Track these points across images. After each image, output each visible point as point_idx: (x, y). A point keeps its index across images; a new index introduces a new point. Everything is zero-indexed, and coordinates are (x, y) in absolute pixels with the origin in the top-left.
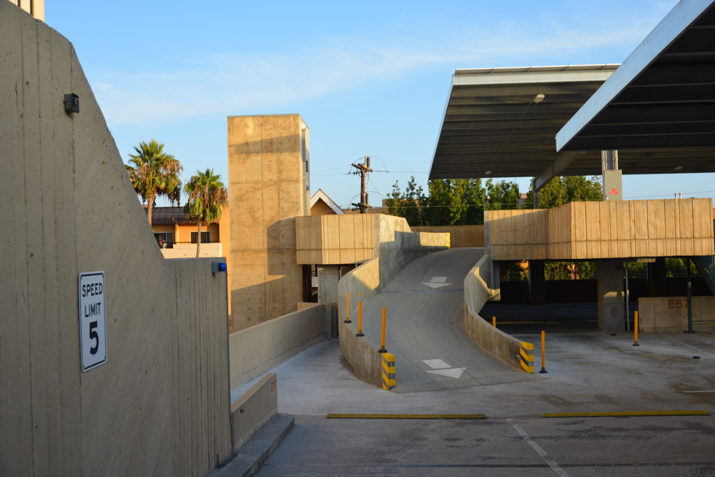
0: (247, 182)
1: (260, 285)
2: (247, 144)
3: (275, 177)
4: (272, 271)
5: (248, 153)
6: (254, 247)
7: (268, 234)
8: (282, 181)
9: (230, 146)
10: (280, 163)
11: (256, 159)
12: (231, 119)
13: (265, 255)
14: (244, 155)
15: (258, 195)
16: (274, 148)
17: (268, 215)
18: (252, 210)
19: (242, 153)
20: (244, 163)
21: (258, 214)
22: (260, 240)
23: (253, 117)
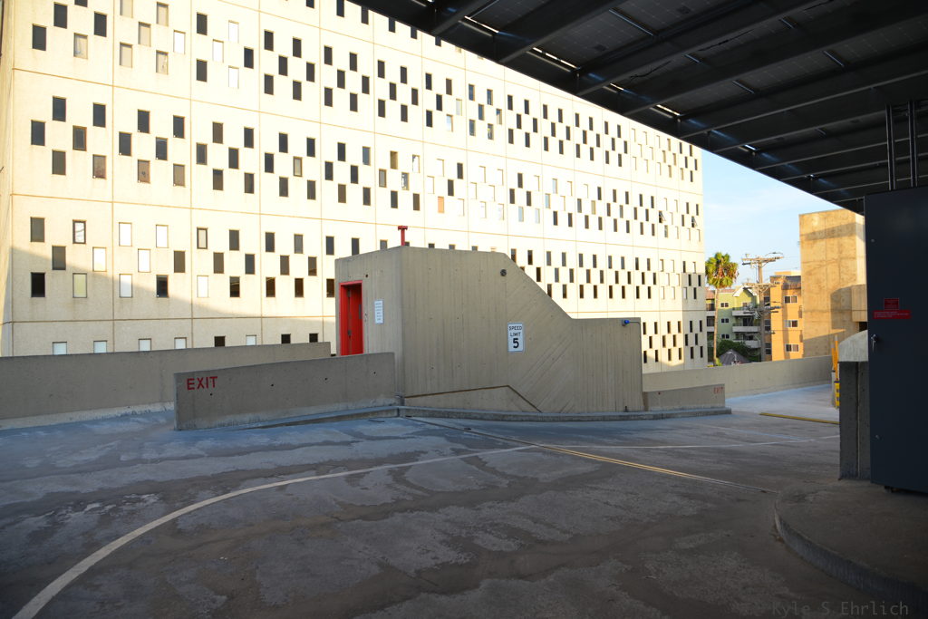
0: (814, 261)
1: (825, 336)
2: (814, 233)
3: (835, 256)
4: (834, 326)
5: (815, 239)
6: (820, 308)
7: (832, 299)
8: (841, 259)
9: (801, 235)
10: (840, 246)
11: (821, 244)
12: (802, 216)
13: (828, 315)
14: (811, 242)
15: (823, 270)
16: (836, 234)
17: (831, 284)
18: (818, 282)
19: (810, 240)
20: (812, 247)
21: (824, 284)
22: (825, 303)
23: (819, 213)
